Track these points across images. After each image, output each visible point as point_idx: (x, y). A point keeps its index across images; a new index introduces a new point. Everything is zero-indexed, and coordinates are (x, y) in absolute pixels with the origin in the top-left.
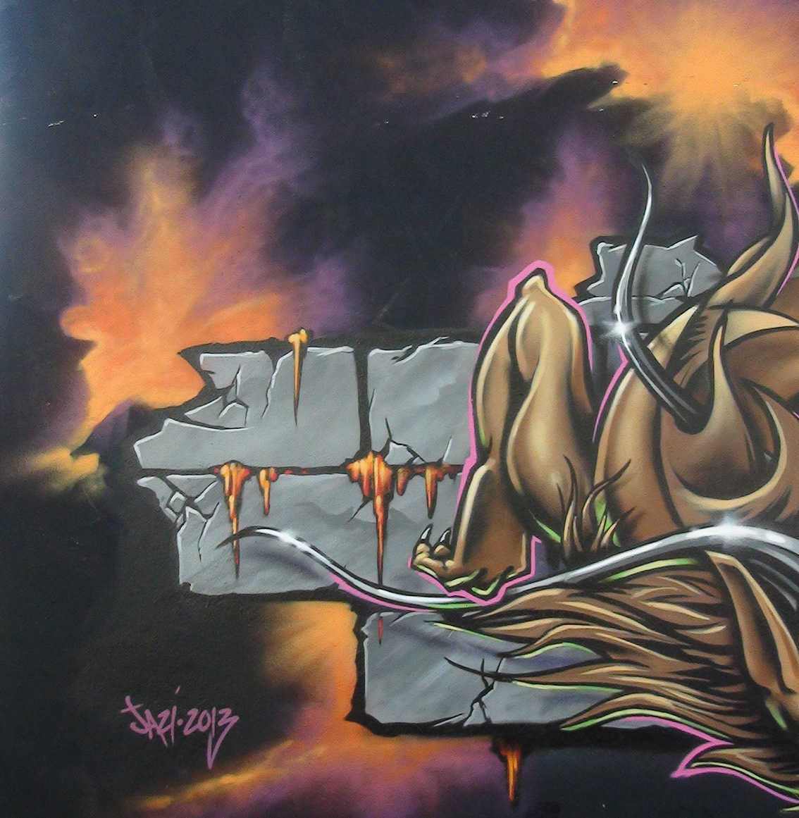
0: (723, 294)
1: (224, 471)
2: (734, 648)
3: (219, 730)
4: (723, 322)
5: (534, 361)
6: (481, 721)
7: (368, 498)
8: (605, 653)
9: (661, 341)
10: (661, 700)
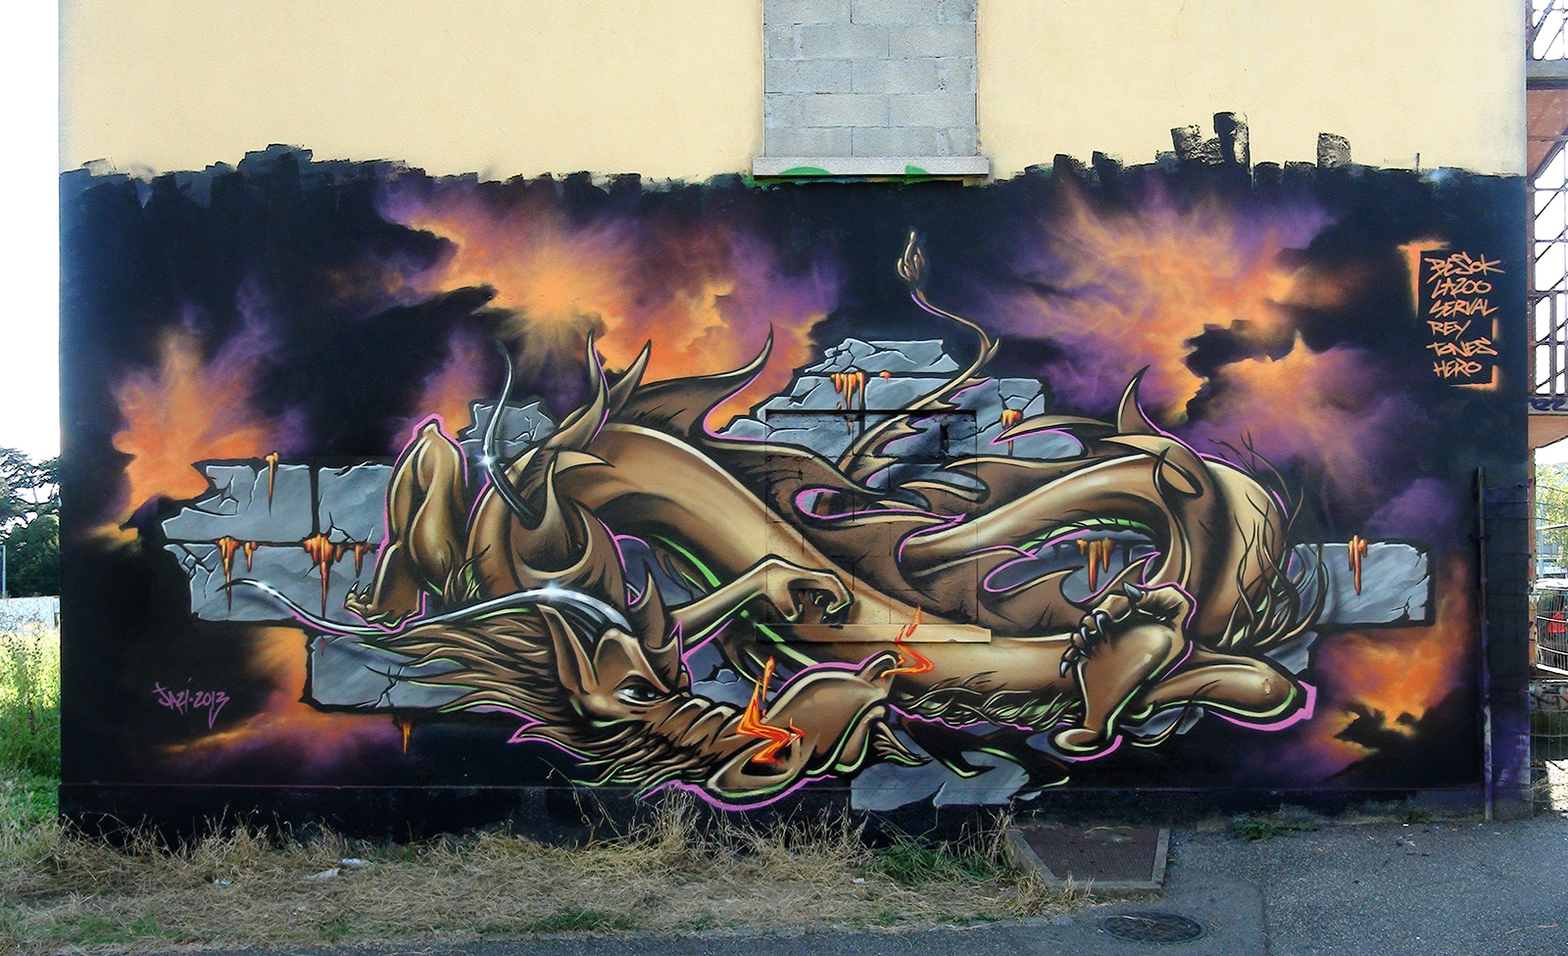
0: (555, 440)
1: (222, 542)
2: (551, 664)
3: (217, 705)
4: (555, 458)
5: (429, 479)
6: (387, 705)
7: (317, 562)
8: (468, 665)
9: (514, 469)
10: (503, 695)
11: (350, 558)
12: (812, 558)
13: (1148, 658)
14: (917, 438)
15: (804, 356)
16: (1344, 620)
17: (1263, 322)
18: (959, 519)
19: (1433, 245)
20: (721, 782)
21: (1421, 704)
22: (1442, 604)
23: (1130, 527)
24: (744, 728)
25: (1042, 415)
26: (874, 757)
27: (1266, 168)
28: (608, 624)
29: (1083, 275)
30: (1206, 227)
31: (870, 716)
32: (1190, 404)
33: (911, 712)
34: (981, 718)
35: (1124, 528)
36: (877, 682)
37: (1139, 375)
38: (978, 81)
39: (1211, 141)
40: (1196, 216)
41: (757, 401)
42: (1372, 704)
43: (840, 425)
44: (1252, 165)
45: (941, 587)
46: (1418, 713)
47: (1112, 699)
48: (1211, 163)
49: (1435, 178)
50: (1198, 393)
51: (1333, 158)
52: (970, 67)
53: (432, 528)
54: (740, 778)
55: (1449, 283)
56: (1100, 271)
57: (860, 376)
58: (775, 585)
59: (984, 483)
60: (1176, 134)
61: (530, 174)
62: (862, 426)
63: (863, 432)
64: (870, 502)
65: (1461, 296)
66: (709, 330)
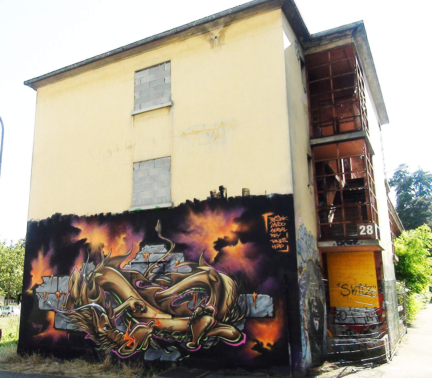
0: (95, 271)
1: (44, 293)
2: (92, 321)
3: (41, 327)
4: (95, 274)
5: (75, 279)
6: (66, 329)
7: (57, 297)
8: (79, 320)
9: (88, 277)
10: (84, 328)
11: (62, 296)
12: (139, 297)
13: (206, 324)
14: (159, 268)
15: (138, 250)
16: (252, 316)
17: (231, 236)
18: (167, 288)
19: (270, 214)
20: (121, 351)
21: (273, 341)
22: (277, 312)
23: (202, 290)
24: (125, 338)
25: (184, 262)
26: (150, 347)
27: (231, 198)
28: (102, 312)
29: (192, 228)
30: (218, 214)
31: (149, 336)
32: (215, 258)
33: (157, 336)
34: (171, 338)
35: (201, 290)
36: (150, 328)
37: (204, 251)
38: (171, 185)
39: (218, 193)
40: (216, 211)
41: (130, 260)
42: (260, 340)
43: (144, 266)
44: (227, 198)
45: (163, 304)
46: (272, 343)
47: (198, 335)
48: (219, 198)
49: (270, 196)
50: (217, 255)
51: (246, 194)
52: (170, 182)
53: (75, 290)
54: (124, 350)
55: (275, 224)
56: (196, 226)
57: (148, 254)
58: (132, 303)
59: (172, 279)
60: (211, 193)
61: (94, 215)
62: (148, 266)
63: (149, 267)
64: (149, 284)
65: (278, 227)
66: (122, 245)
